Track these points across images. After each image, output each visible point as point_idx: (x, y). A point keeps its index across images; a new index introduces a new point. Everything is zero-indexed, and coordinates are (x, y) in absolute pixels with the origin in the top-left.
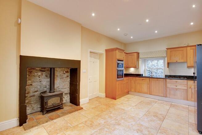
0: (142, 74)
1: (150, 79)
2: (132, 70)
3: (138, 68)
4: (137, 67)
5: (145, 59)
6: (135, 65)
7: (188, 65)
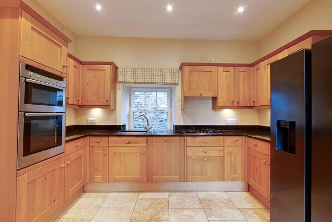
0: (124, 126)
1: (149, 138)
2: (96, 116)
3: (115, 109)
4: (112, 107)
5: (130, 88)
6: (107, 101)
7: (220, 102)
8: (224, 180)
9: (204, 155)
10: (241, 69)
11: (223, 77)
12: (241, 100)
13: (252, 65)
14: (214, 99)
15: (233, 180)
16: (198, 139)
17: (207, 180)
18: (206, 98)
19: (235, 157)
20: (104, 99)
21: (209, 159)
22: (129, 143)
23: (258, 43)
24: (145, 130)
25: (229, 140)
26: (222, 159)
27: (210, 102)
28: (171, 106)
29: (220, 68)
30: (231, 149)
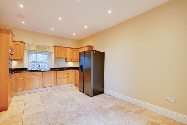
0: (27, 69)
1: (43, 72)
5: (29, 52)
6: (21, 58)
7: (68, 60)
8: (69, 84)
9: (63, 76)
10: (74, 50)
11: (69, 52)
12: (74, 59)
13: (77, 49)
14: (66, 59)
15: (72, 83)
16: (61, 71)
17: (64, 84)
18: (63, 58)
19: (72, 76)
20: (20, 57)
21: (65, 78)
22: (35, 74)
23: (80, 41)
24: (39, 70)
25: (70, 71)
26: (68, 77)
27: (65, 59)
28: (49, 60)
29: (68, 49)
30: (71, 74)
